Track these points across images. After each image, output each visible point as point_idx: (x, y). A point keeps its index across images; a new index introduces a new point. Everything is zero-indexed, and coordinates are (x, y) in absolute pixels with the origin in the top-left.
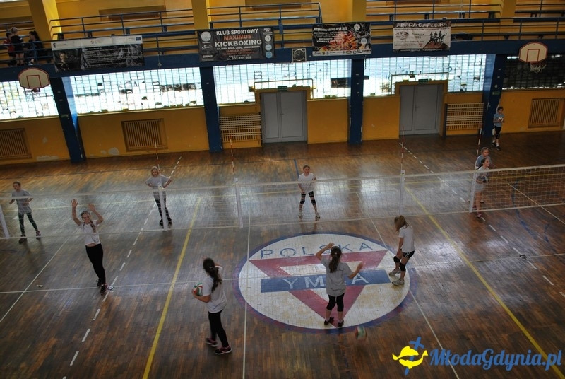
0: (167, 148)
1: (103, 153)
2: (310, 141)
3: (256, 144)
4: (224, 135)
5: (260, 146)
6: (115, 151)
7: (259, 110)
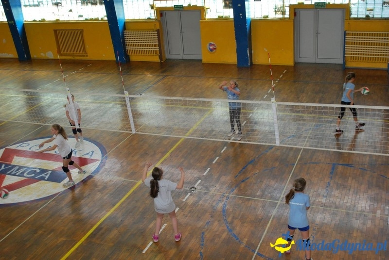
0: (87, 56)
1: (43, 55)
2: (204, 61)
3: (156, 59)
4: (128, 48)
5: (159, 61)
6: (50, 55)
7: (158, 27)
